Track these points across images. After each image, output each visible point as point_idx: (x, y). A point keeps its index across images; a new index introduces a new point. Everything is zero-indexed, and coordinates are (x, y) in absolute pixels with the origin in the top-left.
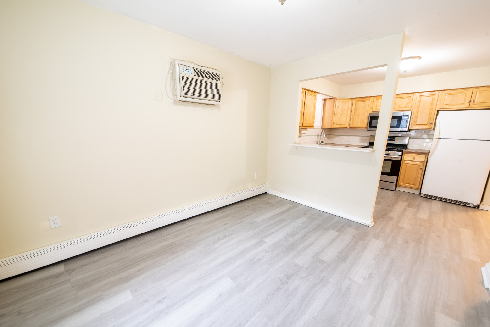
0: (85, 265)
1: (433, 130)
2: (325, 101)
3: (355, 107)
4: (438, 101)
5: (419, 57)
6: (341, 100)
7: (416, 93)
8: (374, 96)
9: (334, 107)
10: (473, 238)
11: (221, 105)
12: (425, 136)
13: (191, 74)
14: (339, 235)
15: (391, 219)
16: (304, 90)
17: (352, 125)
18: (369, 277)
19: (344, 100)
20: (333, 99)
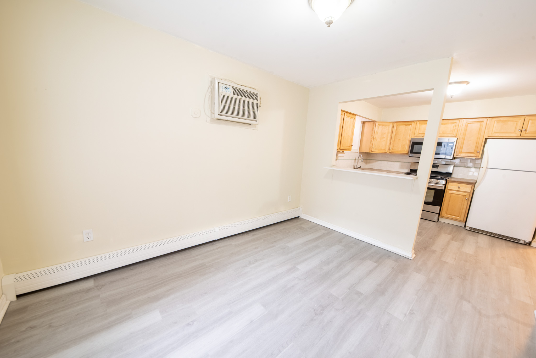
0: (114, 281)
1: (480, 159)
2: (364, 124)
3: (396, 131)
4: (487, 128)
5: (467, 82)
6: (382, 124)
7: (462, 119)
8: (417, 121)
9: (373, 131)
10: (525, 278)
11: (258, 125)
12: (471, 165)
13: (230, 93)
14: (377, 267)
15: (434, 252)
16: (343, 112)
17: (391, 150)
18: (410, 313)
19: (385, 124)
20: (373, 122)
